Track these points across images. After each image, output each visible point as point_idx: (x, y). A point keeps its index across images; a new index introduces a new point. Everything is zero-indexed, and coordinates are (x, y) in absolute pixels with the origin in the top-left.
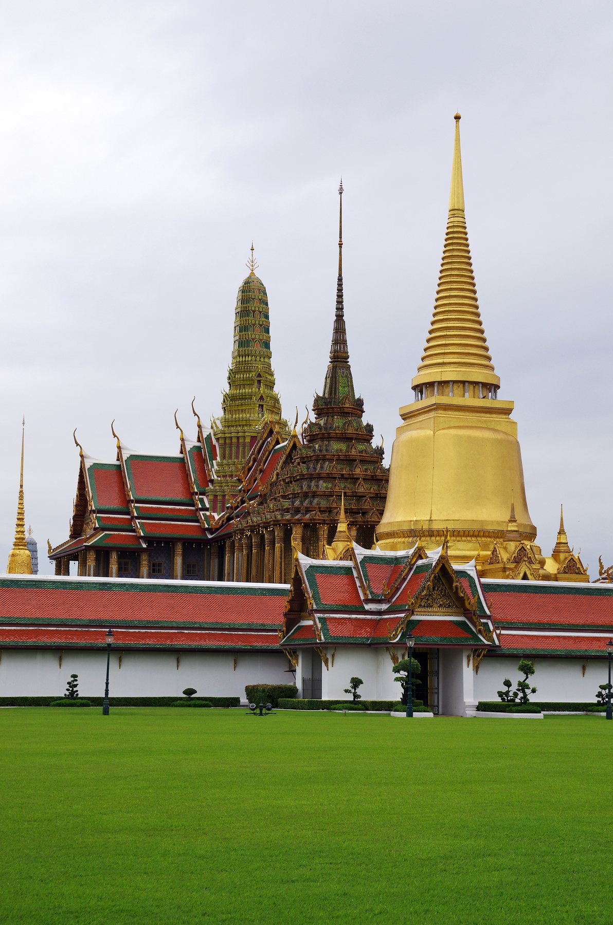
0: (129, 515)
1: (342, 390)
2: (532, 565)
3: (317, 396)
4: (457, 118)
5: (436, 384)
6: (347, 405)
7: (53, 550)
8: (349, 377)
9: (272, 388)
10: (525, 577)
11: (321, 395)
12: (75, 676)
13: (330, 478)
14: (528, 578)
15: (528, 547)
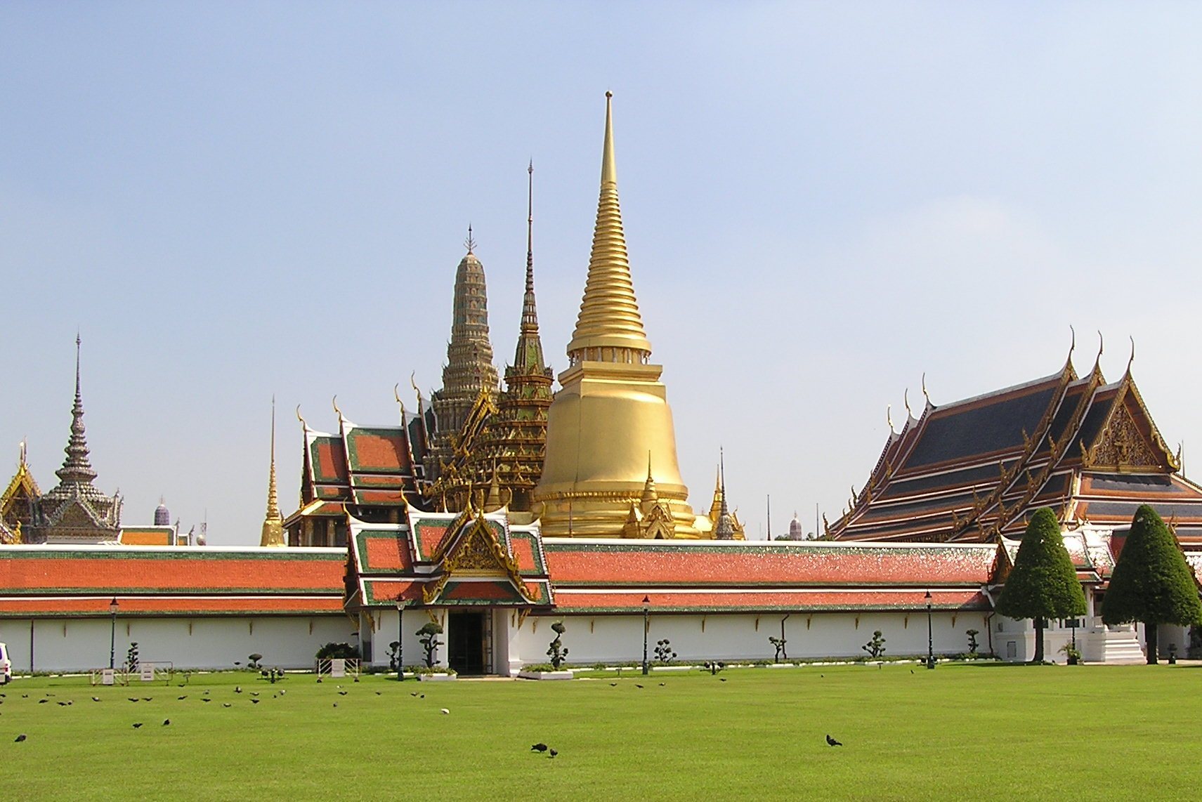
0: (347, 485)
1: (529, 360)
2: (666, 523)
3: (508, 367)
4: (608, 95)
5: (585, 350)
6: (534, 374)
7: (286, 520)
8: (538, 347)
9: (489, 362)
10: (659, 536)
11: (512, 365)
12: (134, 645)
13: (514, 445)
14: (661, 536)
15: (665, 506)
